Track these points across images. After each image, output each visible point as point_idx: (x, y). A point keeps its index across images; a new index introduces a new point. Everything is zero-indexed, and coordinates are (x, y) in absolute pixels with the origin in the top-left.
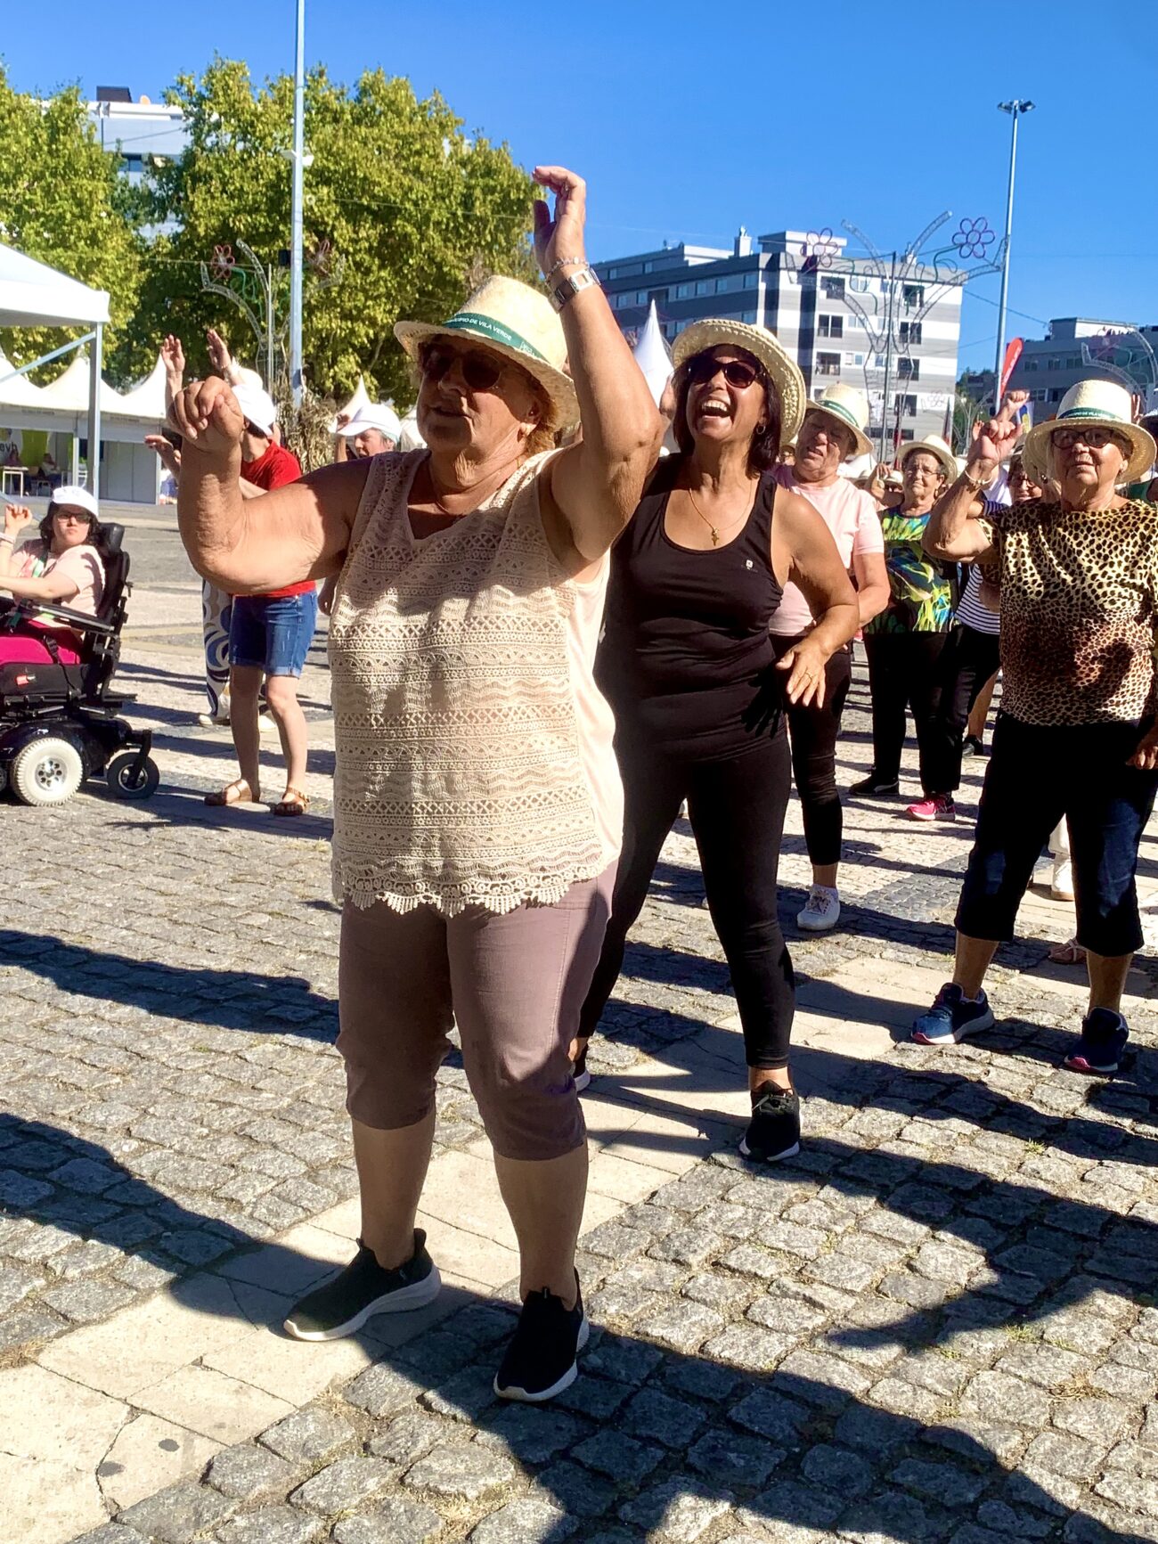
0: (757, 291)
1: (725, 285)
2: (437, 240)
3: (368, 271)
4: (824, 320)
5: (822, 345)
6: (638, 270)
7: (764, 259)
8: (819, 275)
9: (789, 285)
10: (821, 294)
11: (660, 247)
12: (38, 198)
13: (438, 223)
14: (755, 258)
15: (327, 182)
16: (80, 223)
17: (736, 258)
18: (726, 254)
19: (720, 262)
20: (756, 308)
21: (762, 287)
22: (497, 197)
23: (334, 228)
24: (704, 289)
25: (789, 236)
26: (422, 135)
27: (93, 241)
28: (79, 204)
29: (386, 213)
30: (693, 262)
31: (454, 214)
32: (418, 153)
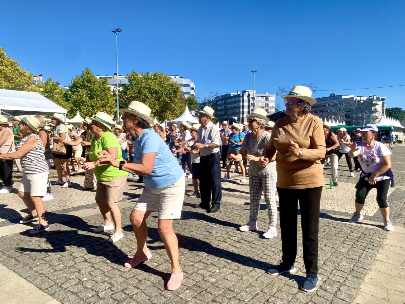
0: (240, 100)
1: (236, 99)
2: (164, 96)
3: (154, 101)
4: (252, 104)
5: (251, 108)
6: (223, 97)
7: (241, 95)
8: (250, 97)
9: (246, 98)
10: (251, 100)
11: (227, 93)
12: (100, 94)
13: (164, 94)
14: (240, 94)
15: (147, 89)
16: (106, 97)
17: (237, 95)
18: (236, 94)
19: (236, 95)
20: (240, 102)
21: (241, 99)
22: (173, 90)
24: (233, 100)
25: (246, 91)
26: (163, 81)
27: (108, 100)
28: (106, 94)
29: (156, 93)
30: (232, 95)
31: (167, 92)
32: (163, 84)
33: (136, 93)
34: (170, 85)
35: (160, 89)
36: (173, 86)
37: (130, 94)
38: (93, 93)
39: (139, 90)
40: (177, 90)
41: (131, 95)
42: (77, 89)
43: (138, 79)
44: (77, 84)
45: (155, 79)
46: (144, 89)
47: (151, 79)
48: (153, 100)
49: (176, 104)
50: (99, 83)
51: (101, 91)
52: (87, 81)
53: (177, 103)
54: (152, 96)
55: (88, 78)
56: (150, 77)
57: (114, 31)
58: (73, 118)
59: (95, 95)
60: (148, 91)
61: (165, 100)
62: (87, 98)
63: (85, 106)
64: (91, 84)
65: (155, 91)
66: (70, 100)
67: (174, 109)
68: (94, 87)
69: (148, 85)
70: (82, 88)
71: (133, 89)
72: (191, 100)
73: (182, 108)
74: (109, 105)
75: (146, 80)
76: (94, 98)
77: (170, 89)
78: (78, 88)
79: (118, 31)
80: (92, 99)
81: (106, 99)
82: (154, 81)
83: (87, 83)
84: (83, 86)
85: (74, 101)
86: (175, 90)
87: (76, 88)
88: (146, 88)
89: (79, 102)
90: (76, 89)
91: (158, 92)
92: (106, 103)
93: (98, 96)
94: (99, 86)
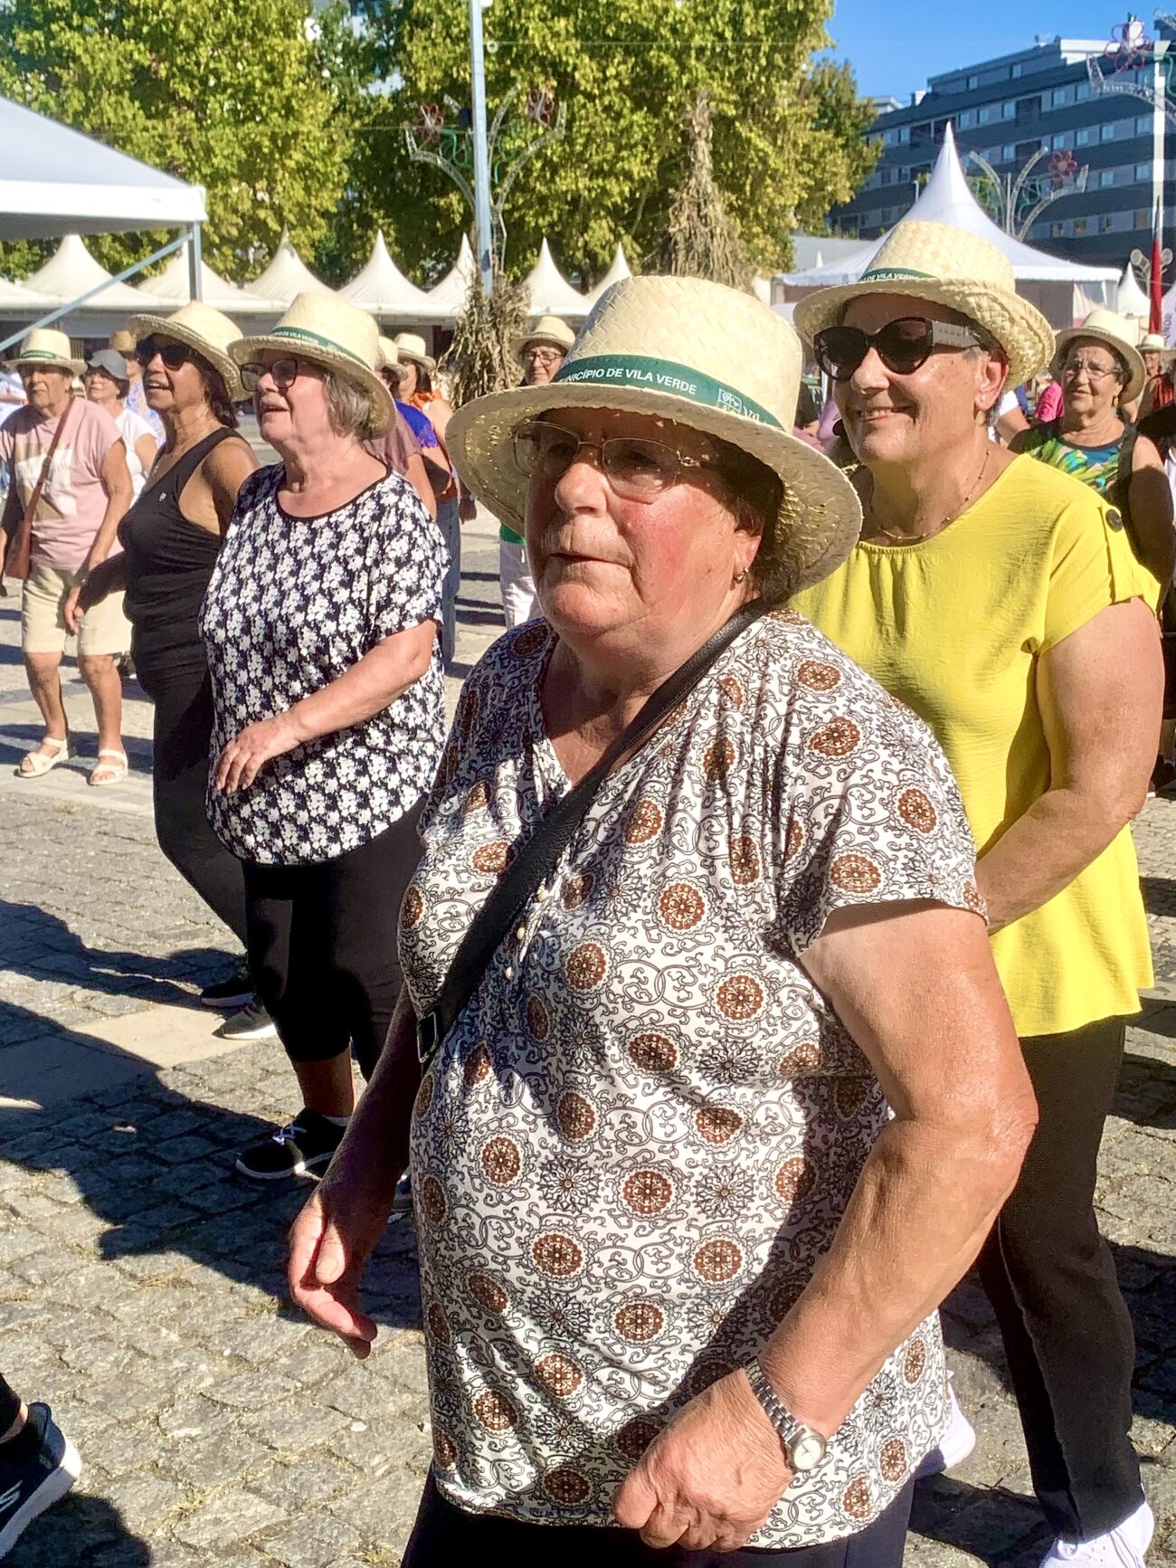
0: (1153, 88)
1: (1113, 86)
2: (701, 70)
6: (1004, 75)
7: (1161, 49)
14: (1149, 46)
17: (1124, 51)
18: (1113, 47)
20: (1153, 109)
21: (1160, 83)
23: (575, 68)
24: (1081, 93)
30: (1071, 60)
67: (766, 173)
76: (181, 107)
78: (54, 27)
87: (43, 26)
90: (39, 36)
93: (207, 83)
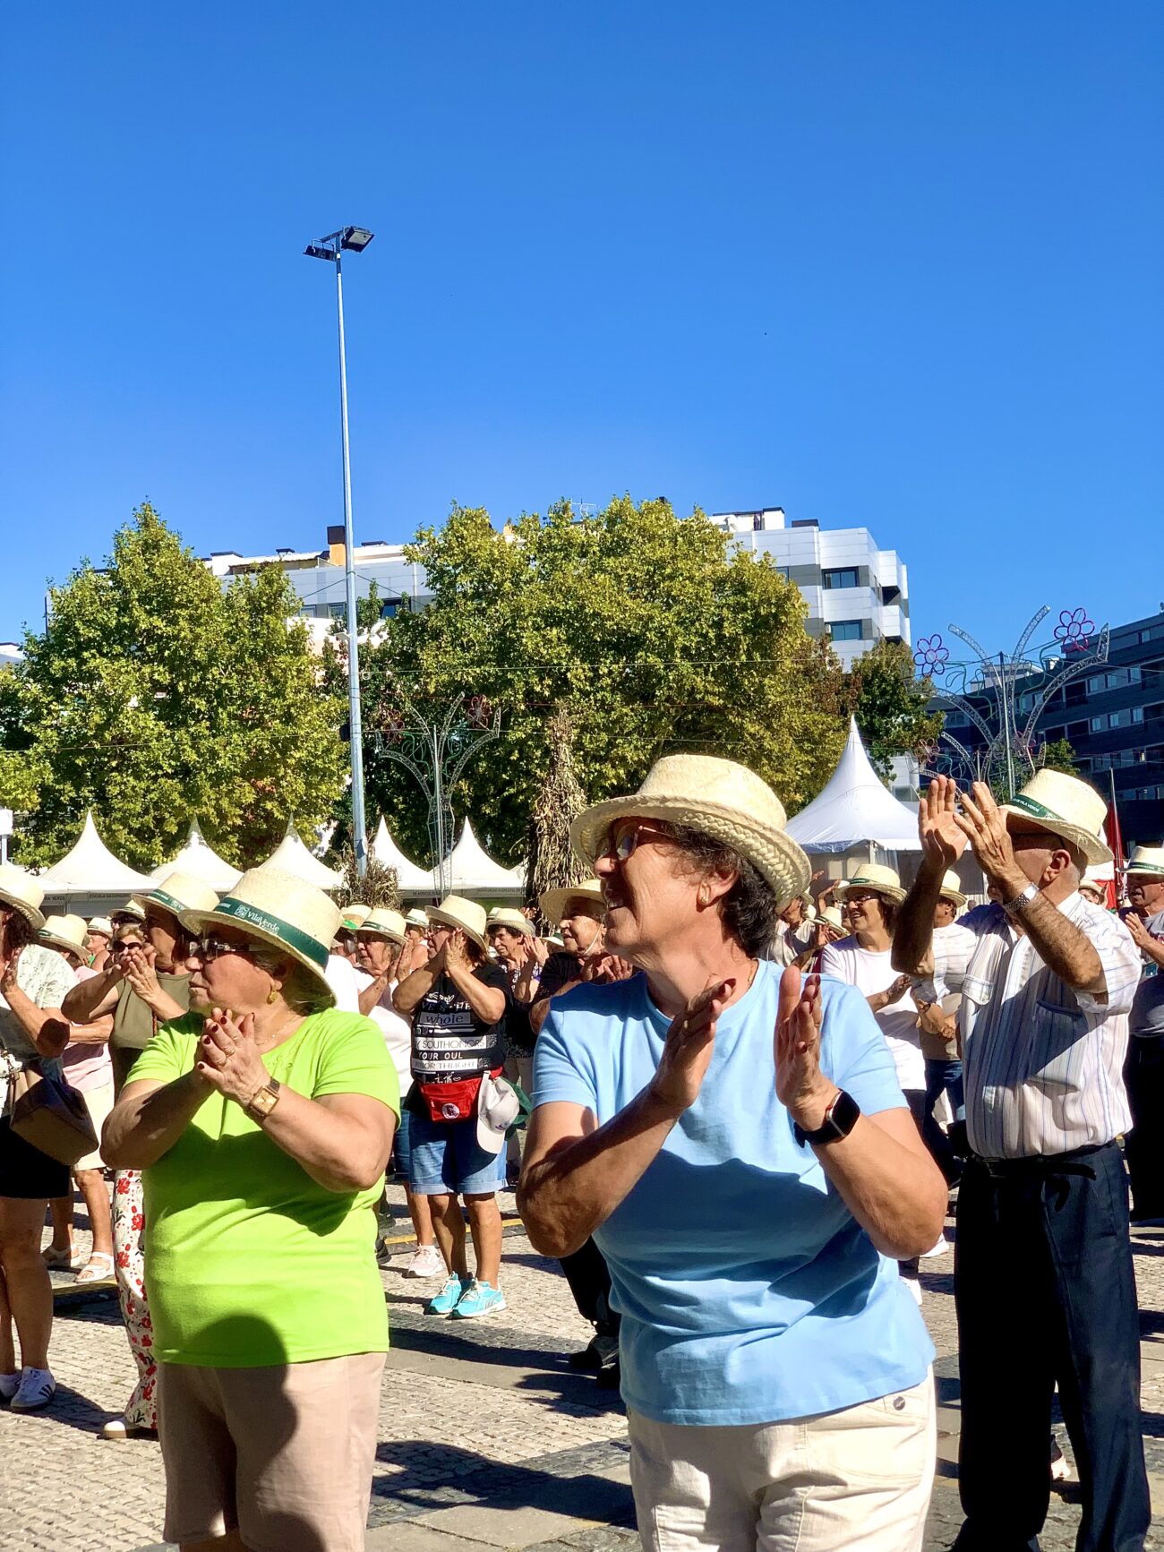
3: (610, 709)
28: (275, 680)
33: (480, 663)
34: (719, 584)
35: (651, 618)
36: (741, 589)
37: (443, 667)
38: (187, 677)
39: (501, 635)
40: (775, 616)
41: (445, 677)
42: (84, 662)
43: (494, 561)
44: (78, 624)
45: (615, 548)
46: (538, 629)
47: (584, 555)
48: (603, 701)
49: (768, 718)
50: (232, 607)
51: (239, 659)
52: (144, 600)
53: (777, 711)
54: (595, 670)
55: (153, 576)
56: (579, 534)
57: (320, 246)
58: (54, 859)
59: (199, 690)
60: (569, 641)
61: (692, 691)
62: (150, 721)
63: (138, 777)
64: (173, 621)
65: (613, 633)
66: (36, 740)
68: (197, 637)
69: (568, 594)
70: (118, 649)
71: (457, 634)
72: (884, 680)
73: (815, 743)
74: (297, 755)
75: (553, 561)
76: (197, 717)
77: (725, 611)
79: (346, 245)
80: (184, 723)
81: (274, 717)
82: (610, 562)
83: (150, 613)
84: (122, 638)
85: (62, 743)
86: (757, 614)
87: (76, 654)
88: (552, 619)
89: (98, 747)
90: (72, 662)
91: (637, 642)
92: (274, 742)
93: (219, 697)
94: (225, 628)
